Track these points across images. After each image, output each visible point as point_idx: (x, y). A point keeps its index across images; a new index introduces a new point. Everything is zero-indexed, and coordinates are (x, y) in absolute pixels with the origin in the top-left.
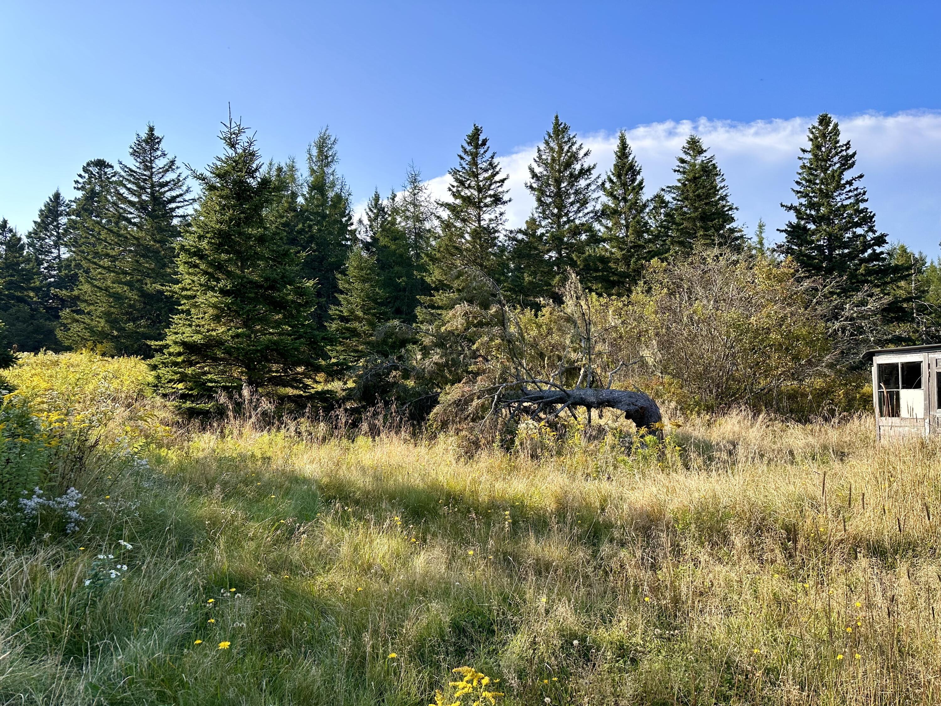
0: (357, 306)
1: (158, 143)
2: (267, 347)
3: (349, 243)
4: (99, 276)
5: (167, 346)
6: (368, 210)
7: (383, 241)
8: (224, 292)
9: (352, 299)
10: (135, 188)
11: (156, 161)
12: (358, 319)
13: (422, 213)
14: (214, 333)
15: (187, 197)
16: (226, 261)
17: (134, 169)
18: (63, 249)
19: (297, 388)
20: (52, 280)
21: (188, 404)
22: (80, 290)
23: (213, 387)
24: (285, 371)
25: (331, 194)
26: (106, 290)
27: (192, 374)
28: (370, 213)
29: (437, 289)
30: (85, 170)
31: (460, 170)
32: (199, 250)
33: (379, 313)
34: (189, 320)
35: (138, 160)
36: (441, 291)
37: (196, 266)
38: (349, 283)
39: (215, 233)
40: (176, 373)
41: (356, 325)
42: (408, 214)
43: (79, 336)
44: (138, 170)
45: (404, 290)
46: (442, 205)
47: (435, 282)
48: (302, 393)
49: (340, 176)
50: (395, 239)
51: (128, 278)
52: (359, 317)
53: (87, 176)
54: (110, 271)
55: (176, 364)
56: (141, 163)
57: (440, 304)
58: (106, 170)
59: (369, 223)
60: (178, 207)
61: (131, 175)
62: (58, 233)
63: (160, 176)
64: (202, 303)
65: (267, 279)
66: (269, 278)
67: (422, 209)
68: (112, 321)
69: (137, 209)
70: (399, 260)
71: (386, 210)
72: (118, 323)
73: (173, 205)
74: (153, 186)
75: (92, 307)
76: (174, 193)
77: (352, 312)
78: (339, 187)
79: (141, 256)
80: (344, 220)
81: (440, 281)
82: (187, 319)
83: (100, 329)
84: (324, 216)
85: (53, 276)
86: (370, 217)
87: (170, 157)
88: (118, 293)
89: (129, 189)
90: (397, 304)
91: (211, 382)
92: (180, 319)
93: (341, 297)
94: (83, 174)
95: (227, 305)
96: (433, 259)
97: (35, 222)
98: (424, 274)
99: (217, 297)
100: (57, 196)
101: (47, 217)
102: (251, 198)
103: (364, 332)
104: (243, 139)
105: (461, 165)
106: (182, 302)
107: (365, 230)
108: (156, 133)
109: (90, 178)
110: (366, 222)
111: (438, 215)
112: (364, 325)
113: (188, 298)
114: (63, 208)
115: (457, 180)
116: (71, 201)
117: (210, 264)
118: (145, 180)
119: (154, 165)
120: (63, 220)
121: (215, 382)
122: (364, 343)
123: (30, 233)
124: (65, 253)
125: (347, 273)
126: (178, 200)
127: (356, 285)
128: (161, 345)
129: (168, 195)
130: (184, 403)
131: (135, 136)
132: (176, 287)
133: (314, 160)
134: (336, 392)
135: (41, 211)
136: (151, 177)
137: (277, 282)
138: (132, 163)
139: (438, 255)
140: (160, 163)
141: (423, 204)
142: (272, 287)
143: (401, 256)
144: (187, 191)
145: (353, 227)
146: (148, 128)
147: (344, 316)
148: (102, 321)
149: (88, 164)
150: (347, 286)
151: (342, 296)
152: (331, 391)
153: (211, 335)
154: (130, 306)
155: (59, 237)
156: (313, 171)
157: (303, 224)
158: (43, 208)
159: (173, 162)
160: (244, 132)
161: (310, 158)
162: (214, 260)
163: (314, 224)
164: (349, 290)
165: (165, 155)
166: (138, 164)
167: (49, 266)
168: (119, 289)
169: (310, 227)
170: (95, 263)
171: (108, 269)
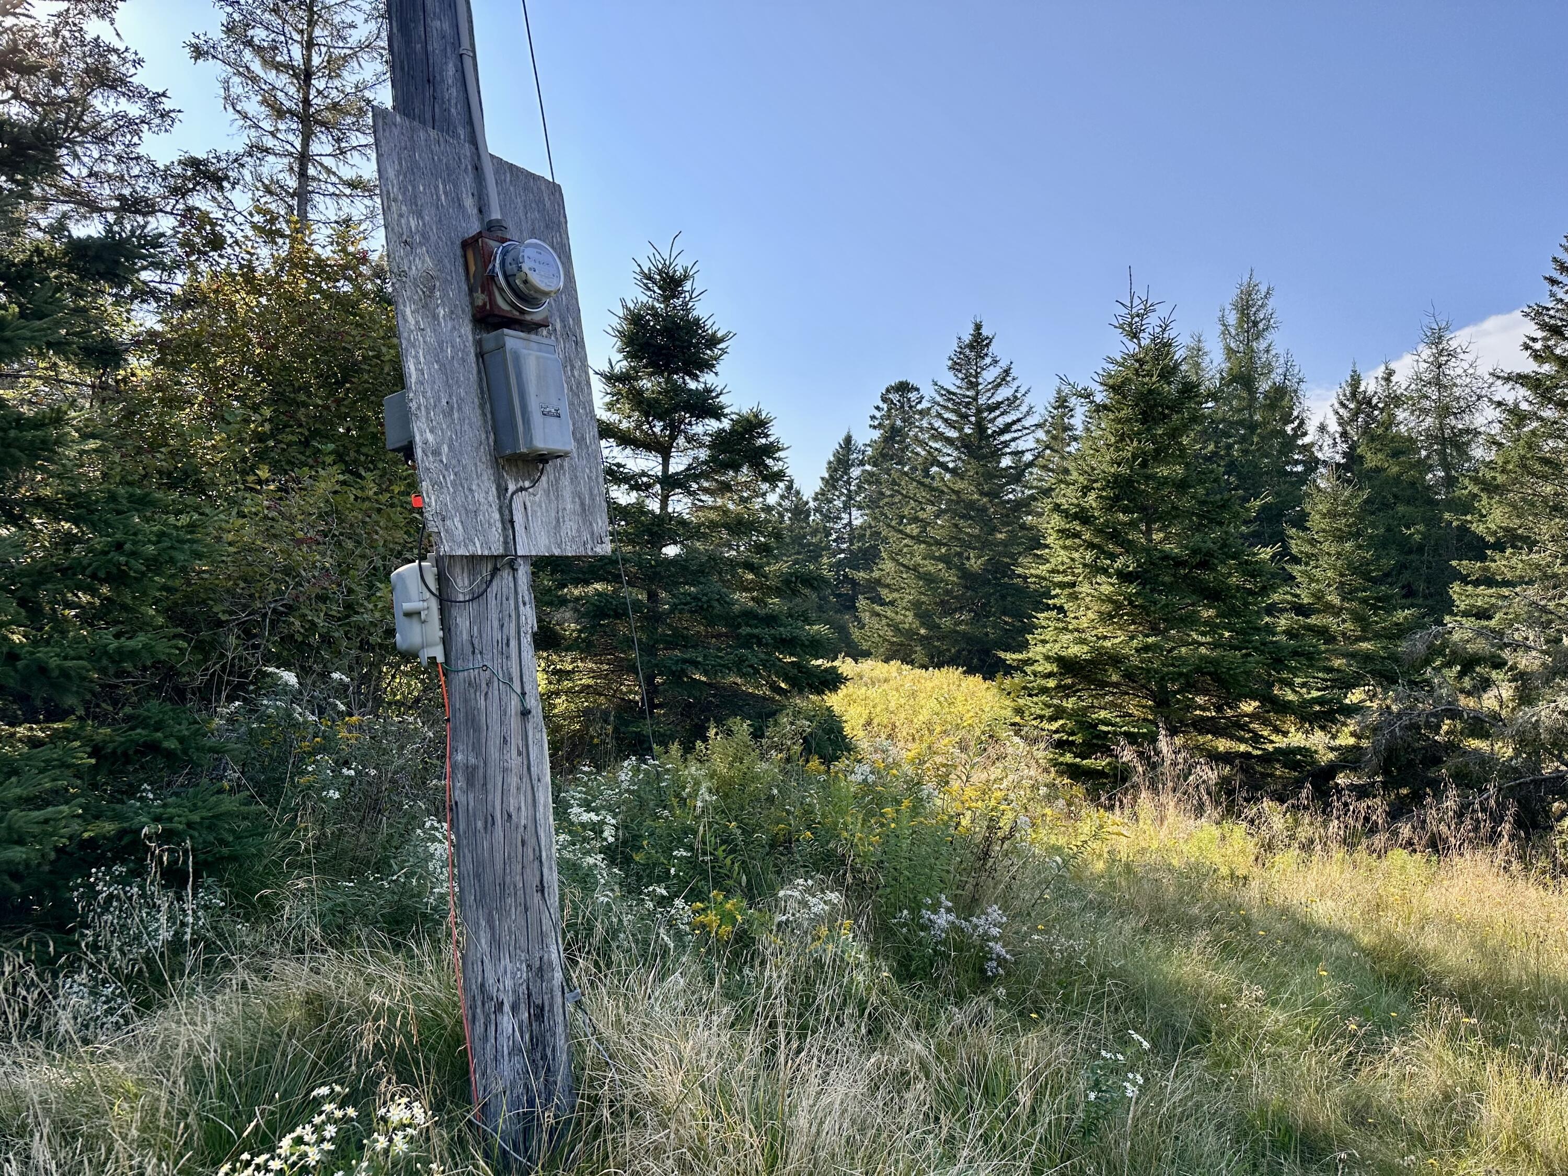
0: (1329, 585)
1: (988, 345)
2: (1199, 670)
3: (1300, 468)
4: (905, 550)
5: (1030, 662)
6: (1337, 405)
7: (1372, 460)
8: (1125, 577)
9: (1317, 573)
10: (954, 418)
11: (984, 373)
12: (1329, 608)
13: (1458, 399)
14: (1108, 644)
15: (1027, 422)
16: (1125, 524)
17: (953, 389)
18: (855, 513)
19: (1241, 740)
20: (842, 556)
21: (1068, 758)
22: (882, 570)
23: (1109, 732)
24: (1219, 709)
25: (1264, 386)
26: (914, 570)
27: (1072, 709)
28: (1342, 411)
29: (1499, 547)
30: (884, 400)
31: (1550, 305)
32: (1083, 509)
33: (1375, 599)
34: (1062, 621)
35: (960, 375)
36: (1509, 551)
37: (1077, 535)
38: (1312, 542)
39: (1109, 482)
40: (1049, 706)
41: (1329, 621)
42: (1427, 404)
43: (879, 636)
44: (958, 391)
45: (1420, 549)
46: (1508, 379)
47: (1495, 533)
48: (1250, 749)
49: (1282, 352)
50: (1396, 454)
51: (943, 551)
52: (1333, 606)
53: (885, 406)
54: (920, 542)
55: (1044, 690)
56: (963, 379)
57: (1509, 576)
58: (910, 395)
59: (1339, 429)
60: (1014, 439)
61: (949, 400)
62: (849, 490)
63: (989, 394)
64: (1088, 595)
65: (1194, 552)
66: (1200, 549)
67: (1457, 392)
68: (923, 616)
69: (957, 448)
70: (1409, 492)
71: (1374, 401)
72: (930, 617)
73: (1007, 437)
74: (979, 411)
75: (896, 595)
76: (1008, 419)
77: (1318, 596)
78: (1280, 371)
79: (961, 517)
80: (1289, 429)
81: (1506, 530)
82: (1058, 619)
83: (907, 626)
84: (1252, 427)
85: (843, 551)
86: (1341, 417)
87: (1003, 364)
88: (930, 574)
89: (946, 421)
90: (1406, 576)
91: (1107, 725)
92: (1049, 619)
93: (1296, 570)
94: (881, 405)
95: (1128, 598)
96: (1491, 488)
97: (823, 479)
98: (1469, 518)
99: (1113, 585)
100: (848, 440)
101: (836, 470)
102: (1165, 416)
103: (1344, 634)
104: (1152, 323)
105: (1552, 295)
106: (1053, 593)
107: (1331, 442)
108: (985, 332)
109: (889, 410)
110: (1334, 427)
111: (1497, 398)
112: (1344, 621)
113: (1062, 585)
114: (855, 455)
115: (1543, 326)
116: (865, 445)
117: (1099, 531)
118: (969, 403)
119: (980, 380)
120: (856, 472)
121: (1113, 725)
122: (1344, 655)
123: (817, 494)
124: (858, 518)
125: (1308, 524)
126: (1015, 427)
127: (1325, 547)
128: (1020, 660)
129: (1000, 422)
130: (1062, 755)
131: (956, 341)
132: (1043, 570)
133: (1233, 332)
134: (1316, 752)
135: (830, 463)
136: (975, 399)
137: (1212, 556)
138: (951, 382)
139: (1501, 479)
140: (989, 375)
141: (1458, 381)
142: (1204, 565)
143: (1413, 484)
144: (1028, 413)
145: (1307, 440)
146: (973, 326)
147: (1302, 605)
148: (910, 614)
149: (888, 391)
150: (1307, 548)
151: (1299, 567)
152: (1307, 750)
153: (1103, 647)
154: (948, 592)
155: (850, 497)
156: (1230, 352)
157: (1216, 443)
158: (832, 459)
159: (1007, 372)
160: (1154, 311)
161: (1226, 331)
162: (1106, 524)
163: (1235, 443)
164: (1309, 556)
165: (996, 362)
166: (958, 382)
167: (838, 538)
168: (930, 567)
169: (1229, 447)
170: (901, 532)
171: (916, 539)
